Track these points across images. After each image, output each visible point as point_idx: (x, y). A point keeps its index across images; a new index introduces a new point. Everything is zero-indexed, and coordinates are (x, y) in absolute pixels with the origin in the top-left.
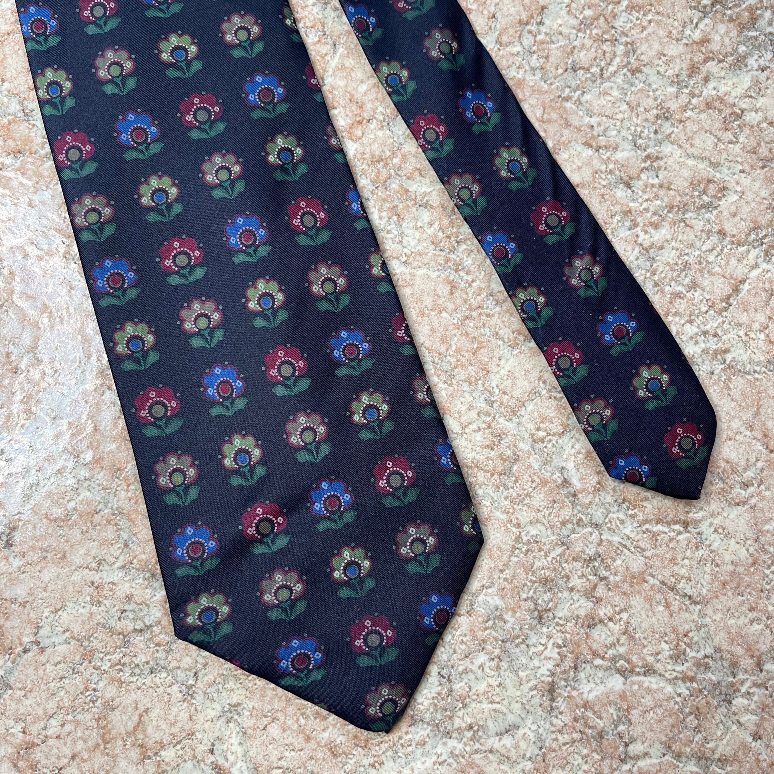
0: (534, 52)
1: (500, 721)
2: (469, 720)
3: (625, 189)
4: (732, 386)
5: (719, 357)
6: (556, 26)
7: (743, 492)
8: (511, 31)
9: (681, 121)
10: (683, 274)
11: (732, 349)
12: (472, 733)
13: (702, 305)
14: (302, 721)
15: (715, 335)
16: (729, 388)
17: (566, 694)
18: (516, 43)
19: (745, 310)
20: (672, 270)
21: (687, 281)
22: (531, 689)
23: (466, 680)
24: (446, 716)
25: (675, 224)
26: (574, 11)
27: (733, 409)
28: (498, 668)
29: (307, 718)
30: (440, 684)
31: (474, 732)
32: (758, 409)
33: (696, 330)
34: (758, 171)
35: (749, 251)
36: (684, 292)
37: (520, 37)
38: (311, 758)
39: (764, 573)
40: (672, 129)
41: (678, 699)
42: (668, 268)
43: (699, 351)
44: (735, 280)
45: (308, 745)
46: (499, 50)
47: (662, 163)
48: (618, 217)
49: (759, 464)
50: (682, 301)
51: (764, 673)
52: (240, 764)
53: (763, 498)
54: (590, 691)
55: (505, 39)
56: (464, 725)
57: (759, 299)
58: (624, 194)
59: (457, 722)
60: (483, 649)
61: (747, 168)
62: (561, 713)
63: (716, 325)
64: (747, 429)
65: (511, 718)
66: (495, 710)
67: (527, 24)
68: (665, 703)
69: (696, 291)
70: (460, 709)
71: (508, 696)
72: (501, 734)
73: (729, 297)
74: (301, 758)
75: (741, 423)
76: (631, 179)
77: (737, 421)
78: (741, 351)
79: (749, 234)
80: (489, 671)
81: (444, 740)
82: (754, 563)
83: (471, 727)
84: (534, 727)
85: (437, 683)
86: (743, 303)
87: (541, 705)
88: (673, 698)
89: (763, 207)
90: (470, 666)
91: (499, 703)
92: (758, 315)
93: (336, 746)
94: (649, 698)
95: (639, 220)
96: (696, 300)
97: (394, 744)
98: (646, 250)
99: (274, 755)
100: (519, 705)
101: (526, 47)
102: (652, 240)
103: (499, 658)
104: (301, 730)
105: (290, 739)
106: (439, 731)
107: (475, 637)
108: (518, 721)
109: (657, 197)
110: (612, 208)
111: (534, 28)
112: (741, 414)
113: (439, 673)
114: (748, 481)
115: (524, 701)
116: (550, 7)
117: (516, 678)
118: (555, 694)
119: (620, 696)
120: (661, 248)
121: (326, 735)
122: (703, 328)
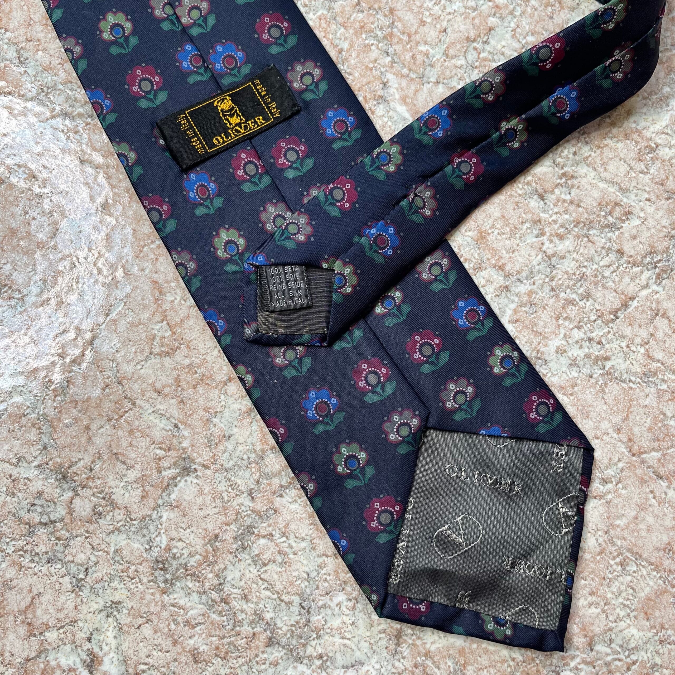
0: (476, 67)
1: (348, 656)
2: (320, 650)
3: (539, 200)
4: (607, 391)
5: (600, 363)
6: (499, 47)
7: (602, 487)
8: (458, 46)
9: (599, 147)
10: (579, 284)
11: (613, 358)
12: (321, 662)
13: (592, 314)
14: (173, 626)
15: (599, 343)
16: (603, 392)
17: (411, 642)
18: (461, 57)
19: (630, 325)
20: (569, 278)
21: (581, 290)
22: (380, 632)
23: (323, 615)
24: (301, 643)
25: (578, 238)
26: (518, 36)
27: (605, 411)
28: (354, 608)
29: (177, 624)
30: (300, 614)
31: (323, 661)
32: (627, 415)
33: (582, 335)
34: (663, 202)
35: (642, 272)
36: (577, 300)
37: (465, 52)
38: (175, 660)
39: (609, 563)
40: (590, 153)
41: (512, 663)
42: (566, 276)
43: (582, 355)
44: (626, 296)
45: (174, 648)
46: (445, 61)
47: (575, 182)
48: (528, 225)
49: (620, 465)
50: (574, 308)
51: (594, 653)
52: (112, 655)
53: (619, 496)
54: (433, 643)
55: (452, 52)
56: (315, 654)
57: (645, 316)
58: (537, 205)
59: (310, 650)
60: (343, 589)
61: (653, 198)
62: (404, 658)
63: (601, 334)
64: (615, 431)
65: (358, 655)
66: (344, 645)
67: (474, 41)
68: (499, 665)
69: (588, 301)
70: (314, 639)
71: (359, 635)
72: (347, 667)
73: (617, 311)
74: (167, 659)
75: (610, 425)
76: (545, 192)
77: (606, 422)
78: (621, 361)
79: (645, 257)
80: (345, 609)
81: (295, 664)
82: (601, 553)
83: (321, 657)
84: (377, 666)
85: (297, 613)
86: (629, 318)
87: (386, 648)
88: (507, 661)
89: (662, 235)
90: (329, 603)
91: (349, 639)
92: (641, 331)
93: (198, 653)
94: (485, 657)
95: (547, 229)
96: (587, 309)
97: (250, 660)
98: (549, 258)
99: (143, 652)
100: (367, 645)
101: (470, 62)
102: (555, 249)
103: (356, 599)
104: (170, 634)
105: (160, 640)
106: (292, 655)
107: (337, 578)
108: (363, 658)
109: (566, 211)
110: (524, 215)
111: (479, 45)
112: (611, 417)
113: (300, 604)
114: (607, 478)
115: (372, 641)
116: (497, 29)
117: (368, 620)
118: (401, 640)
119: (459, 652)
120: (563, 258)
121: (191, 642)
122: (589, 334)
